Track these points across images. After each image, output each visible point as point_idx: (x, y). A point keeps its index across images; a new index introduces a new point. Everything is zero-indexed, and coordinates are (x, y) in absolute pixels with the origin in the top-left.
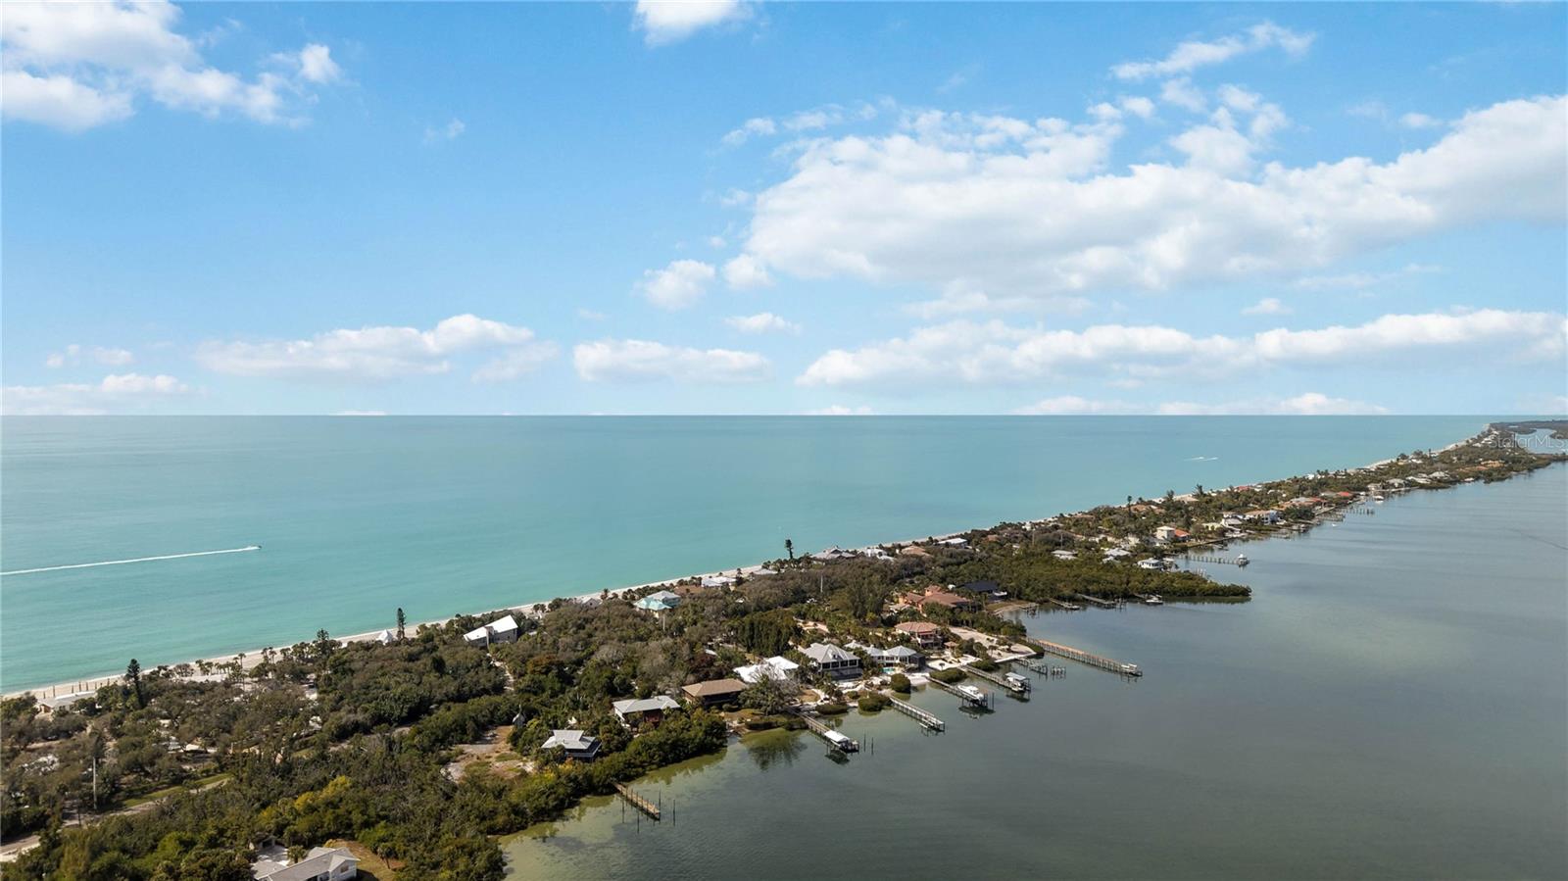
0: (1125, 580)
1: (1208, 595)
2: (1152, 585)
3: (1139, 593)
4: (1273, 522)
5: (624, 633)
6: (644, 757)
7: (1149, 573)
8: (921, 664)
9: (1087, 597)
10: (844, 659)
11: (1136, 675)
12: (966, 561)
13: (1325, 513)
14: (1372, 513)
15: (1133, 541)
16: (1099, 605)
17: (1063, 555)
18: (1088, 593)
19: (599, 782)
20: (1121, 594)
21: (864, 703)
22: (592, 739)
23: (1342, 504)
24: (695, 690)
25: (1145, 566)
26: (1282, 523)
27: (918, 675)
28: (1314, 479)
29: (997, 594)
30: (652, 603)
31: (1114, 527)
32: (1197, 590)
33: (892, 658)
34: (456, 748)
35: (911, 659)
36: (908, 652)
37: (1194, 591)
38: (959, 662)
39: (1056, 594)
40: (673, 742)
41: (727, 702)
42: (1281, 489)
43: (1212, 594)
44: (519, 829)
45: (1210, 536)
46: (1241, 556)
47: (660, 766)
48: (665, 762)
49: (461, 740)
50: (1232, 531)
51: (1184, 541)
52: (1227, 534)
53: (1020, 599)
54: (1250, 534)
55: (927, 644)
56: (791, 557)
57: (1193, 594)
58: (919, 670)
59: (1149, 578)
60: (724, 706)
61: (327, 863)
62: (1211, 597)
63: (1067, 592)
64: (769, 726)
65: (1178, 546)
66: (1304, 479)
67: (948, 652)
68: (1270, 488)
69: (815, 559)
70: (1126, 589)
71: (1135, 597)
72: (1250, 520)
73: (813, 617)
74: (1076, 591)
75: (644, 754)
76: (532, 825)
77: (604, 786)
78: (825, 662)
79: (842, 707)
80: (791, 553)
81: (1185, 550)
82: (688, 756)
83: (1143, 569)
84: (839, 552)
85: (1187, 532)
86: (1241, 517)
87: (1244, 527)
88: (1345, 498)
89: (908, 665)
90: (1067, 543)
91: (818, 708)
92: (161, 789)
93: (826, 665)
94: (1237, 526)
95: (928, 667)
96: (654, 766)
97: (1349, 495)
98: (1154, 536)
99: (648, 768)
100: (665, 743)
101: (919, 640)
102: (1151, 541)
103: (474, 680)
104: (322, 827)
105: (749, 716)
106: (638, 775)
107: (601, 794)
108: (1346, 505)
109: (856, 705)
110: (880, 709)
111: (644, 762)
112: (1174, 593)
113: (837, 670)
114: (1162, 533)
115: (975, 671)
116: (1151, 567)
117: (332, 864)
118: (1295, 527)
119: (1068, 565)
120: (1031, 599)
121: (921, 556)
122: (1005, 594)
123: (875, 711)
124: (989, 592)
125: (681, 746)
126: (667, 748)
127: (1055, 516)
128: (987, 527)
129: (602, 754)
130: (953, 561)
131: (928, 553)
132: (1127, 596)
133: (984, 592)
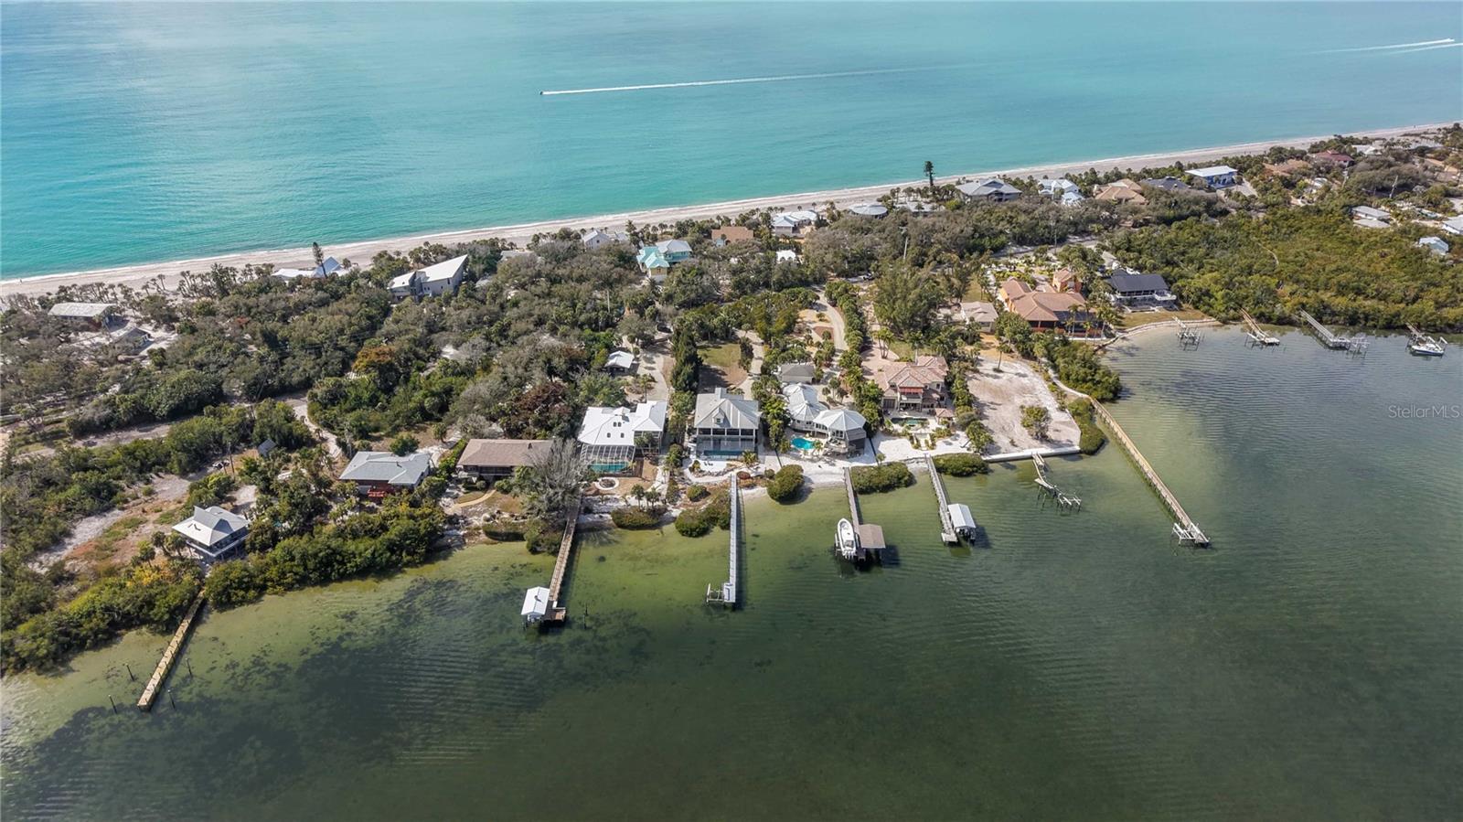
3: (1419, 327)
6: (273, 573)
8: (862, 445)
9: (1311, 321)
10: (733, 426)
12: (1191, 214)
16: (1321, 340)
17: (1369, 217)
18: (1322, 312)
20: (1381, 322)
21: (692, 517)
27: (838, 465)
29: (1158, 298)
30: (653, 255)
33: (824, 428)
35: (847, 436)
36: (854, 421)
38: (932, 447)
39: (1262, 308)
40: (328, 555)
41: (504, 479)
47: (290, 588)
48: (302, 582)
53: (1197, 308)
55: (912, 404)
56: (932, 184)
58: (851, 455)
60: (497, 483)
63: (1284, 307)
64: (514, 536)
67: (934, 424)
70: (1397, 315)
71: (1405, 327)
74: (1303, 306)
78: (701, 426)
79: (654, 520)
80: (932, 179)
82: (343, 577)
84: (999, 184)
89: (833, 446)
90: (1401, 189)
91: (617, 513)
93: (704, 431)
95: (873, 450)
96: (279, 589)
99: (269, 591)
109: (681, 515)
110: (704, 532)
113: (716, 440)
115: (936, 474)
119: (1353, 242)
120: (1212, 311)
121: (1127, 200)
122: (1169, 297)
123: (691, 536)
124: (1146, 292)
125: (337, 561)
126: (311, 565)
127: (1442, 126)
128: (1301, 143)
129: (240, 551)
130: (1170, 213)
131: (1142, 194)
132: (1392, 326)
133: (1139, 293)
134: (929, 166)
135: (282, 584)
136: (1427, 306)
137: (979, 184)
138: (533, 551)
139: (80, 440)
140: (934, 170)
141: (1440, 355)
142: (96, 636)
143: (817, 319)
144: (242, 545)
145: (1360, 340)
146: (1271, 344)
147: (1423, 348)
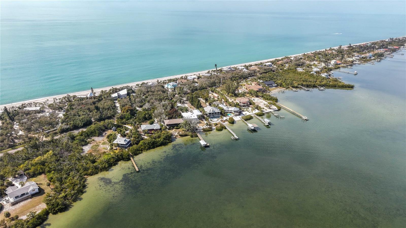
0: (315, 81)
1: (340, 87)
2: (323, 83)
3: (319, 86)
4: (370, 58)
5: (156, 97)
6: (143, 147)
7: (324, 78)
8: (240, 113)
9: (301, 87)
10: (216, 112)
11: (307, 120)
12: (269, 71)
13: (388, 54)
14: (403, 55)
15: (323, 65)
16: (305, 90)
17: (300, 70)
18: (302, 85)
19: (125, 157)
20: (312, 86)
21: (218, 128)
22: (128, 140)
23: (394, 51)
24: (167, 122)
25: (323, 76)
26: (373, 58)
27: (238, 117)
28: (388, 41)
29: (274, 85)
30: (169, 86)
31: (319, 59)
32: (337, 85)
33: (232, 111)
34: (93, 138)
35: (237, 112)
36: (237, 109)
37: (336, 85)
38: (252, 112)
39: (292, 85)
40: (153, 142)
41: (176, 126)
42: (376, 45)
43: (341, 87)
44: (95, 174)
45: (348, 63)
46: (356, 72)
47: (147, 150)
48: (149, 148)
49: (95, 135)
50: (356, 61)
51: (339, 65)
52: (354, 62)
53: (281, 86)
54: (361, 62)
55: (244, 106)
56: (217, 69)
57: (335, 86)
58: (239, 115)
59: (323, 80)
60: (175, 127)
61: (28, 189)
62: (341, 88)
63: (296, 85)
64: (186, 135)
65: (337, 67)
66: (384, 41)
67: (250, 108)
68: (373, 44)
69: (223, 70)
70: (314, 84)
71: (316, 86)
72: (362, 57)
73: (215, 92)
74: (299, 84)
75: (143, 146)
76: (100, 172)
77: (126, 158)
78: (209, 113)
79: (211, 129)
80: (216, 68)
81: (339, 68)
82: (157, 146)
83: (322, 77)
84: (231, 68)
85: (341, 62)
86: (360, 56)
87: (359, 60)
88: (396, 49)
89: (236, 114)
90: (302, 65)
91: (203, 129)
92: (5, 149)
93: (210, 114)
94: (358, 59)
95: (242, 114)
96: (145, 150)
97: (397, 47)
98: (330, 63)
99: (143, 151)
100: (150, 143)
101: (242, 104)
102: (329, 65)
103: (106, 113)
104: (37, 171)
105: (181, 131)
106: (140, 153)
107: (125, 161)
108: (395, 51)
109: (215, 128)
110: (222, 130)
111: (143, 149)
112: (329, 86)
113: (213, 115)
114: (333, 62)
115: (256, 116)
116: (325, 76)
117: (29, 189)
118: (376, 60)
119: (300, 74)
120: (284, 87)
121: (256, 70)
122: (276, 85)
123: (220, 131)
124: (271, 84)
125: (155, 143)
126: (150, 144)
127: (302, 54)
128: (280, 58)
129: (131, 145)
130: (265, 71)
131: (258, 68)
132: (314, 86)
133: (270, 85)
134: (216, 65)
135: (146, 149)
136: (318, 82)
137: (227, 68)
138: (192, 137)
139: (62, 134)
140: (217, 66)
141: (324, 90)
142: (114, 163)
143: (212, 95)
144: (131, 144)
145: (311, 89)
146: (297, 91)
147: (321, 89)
